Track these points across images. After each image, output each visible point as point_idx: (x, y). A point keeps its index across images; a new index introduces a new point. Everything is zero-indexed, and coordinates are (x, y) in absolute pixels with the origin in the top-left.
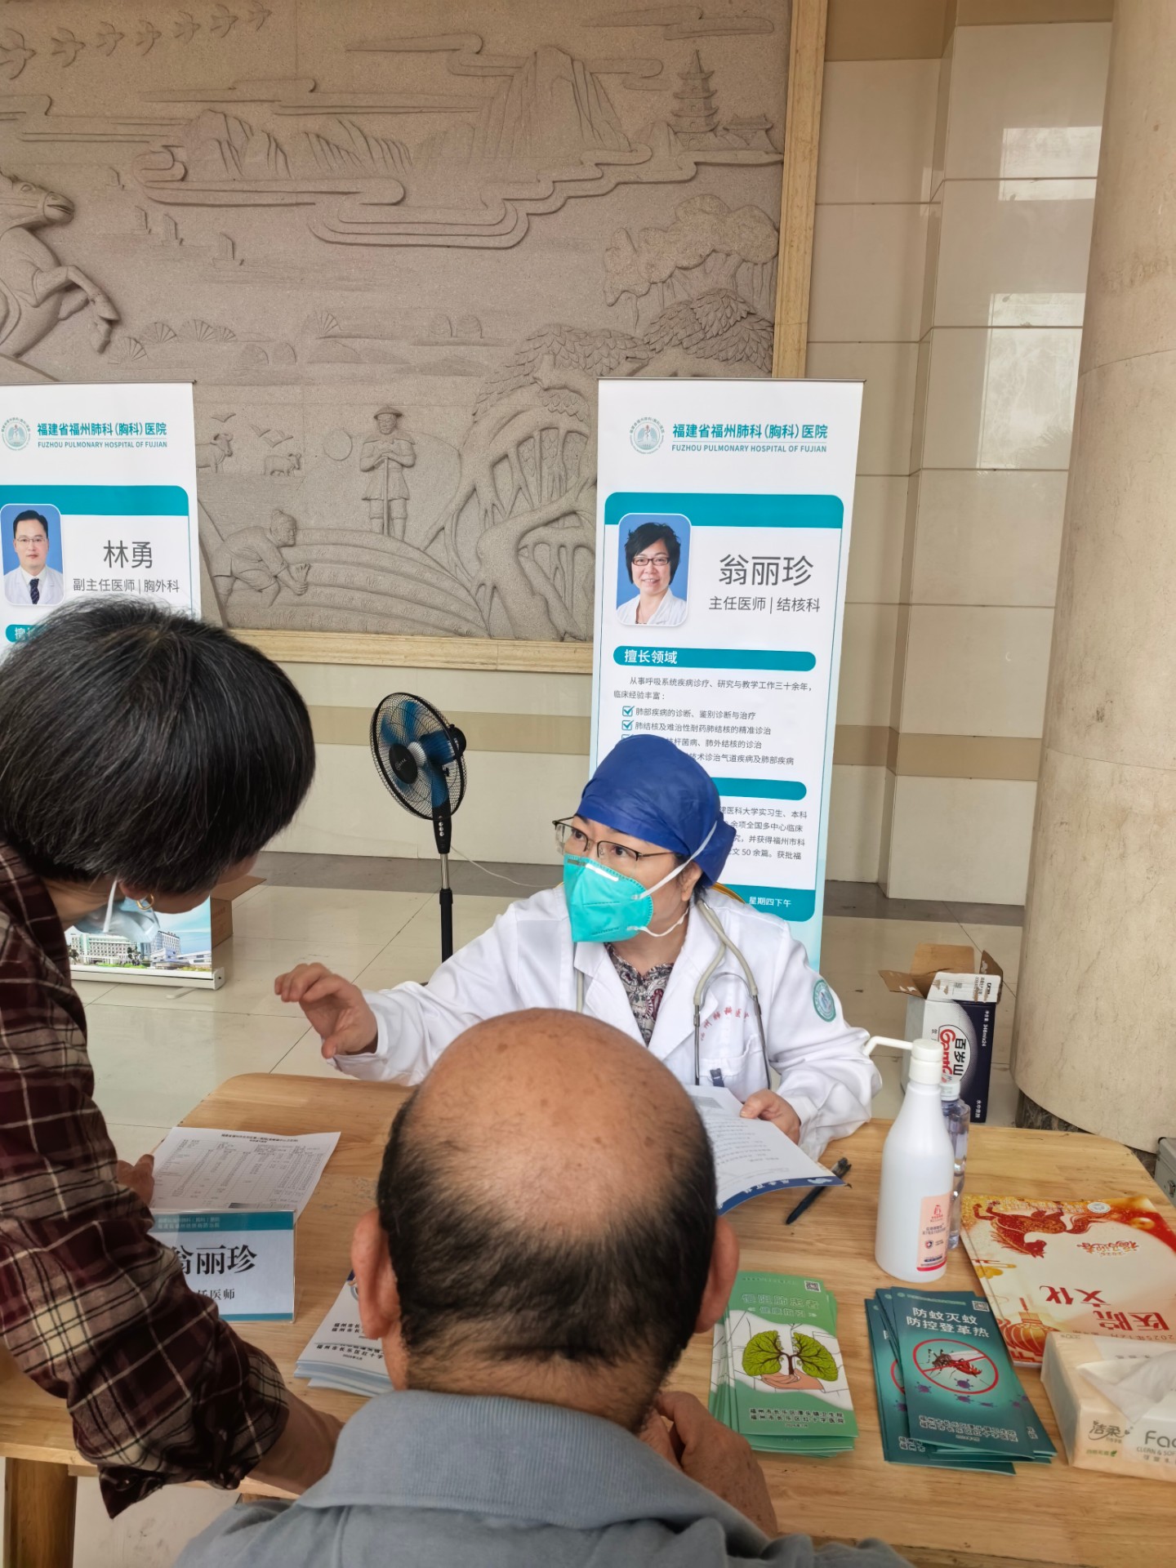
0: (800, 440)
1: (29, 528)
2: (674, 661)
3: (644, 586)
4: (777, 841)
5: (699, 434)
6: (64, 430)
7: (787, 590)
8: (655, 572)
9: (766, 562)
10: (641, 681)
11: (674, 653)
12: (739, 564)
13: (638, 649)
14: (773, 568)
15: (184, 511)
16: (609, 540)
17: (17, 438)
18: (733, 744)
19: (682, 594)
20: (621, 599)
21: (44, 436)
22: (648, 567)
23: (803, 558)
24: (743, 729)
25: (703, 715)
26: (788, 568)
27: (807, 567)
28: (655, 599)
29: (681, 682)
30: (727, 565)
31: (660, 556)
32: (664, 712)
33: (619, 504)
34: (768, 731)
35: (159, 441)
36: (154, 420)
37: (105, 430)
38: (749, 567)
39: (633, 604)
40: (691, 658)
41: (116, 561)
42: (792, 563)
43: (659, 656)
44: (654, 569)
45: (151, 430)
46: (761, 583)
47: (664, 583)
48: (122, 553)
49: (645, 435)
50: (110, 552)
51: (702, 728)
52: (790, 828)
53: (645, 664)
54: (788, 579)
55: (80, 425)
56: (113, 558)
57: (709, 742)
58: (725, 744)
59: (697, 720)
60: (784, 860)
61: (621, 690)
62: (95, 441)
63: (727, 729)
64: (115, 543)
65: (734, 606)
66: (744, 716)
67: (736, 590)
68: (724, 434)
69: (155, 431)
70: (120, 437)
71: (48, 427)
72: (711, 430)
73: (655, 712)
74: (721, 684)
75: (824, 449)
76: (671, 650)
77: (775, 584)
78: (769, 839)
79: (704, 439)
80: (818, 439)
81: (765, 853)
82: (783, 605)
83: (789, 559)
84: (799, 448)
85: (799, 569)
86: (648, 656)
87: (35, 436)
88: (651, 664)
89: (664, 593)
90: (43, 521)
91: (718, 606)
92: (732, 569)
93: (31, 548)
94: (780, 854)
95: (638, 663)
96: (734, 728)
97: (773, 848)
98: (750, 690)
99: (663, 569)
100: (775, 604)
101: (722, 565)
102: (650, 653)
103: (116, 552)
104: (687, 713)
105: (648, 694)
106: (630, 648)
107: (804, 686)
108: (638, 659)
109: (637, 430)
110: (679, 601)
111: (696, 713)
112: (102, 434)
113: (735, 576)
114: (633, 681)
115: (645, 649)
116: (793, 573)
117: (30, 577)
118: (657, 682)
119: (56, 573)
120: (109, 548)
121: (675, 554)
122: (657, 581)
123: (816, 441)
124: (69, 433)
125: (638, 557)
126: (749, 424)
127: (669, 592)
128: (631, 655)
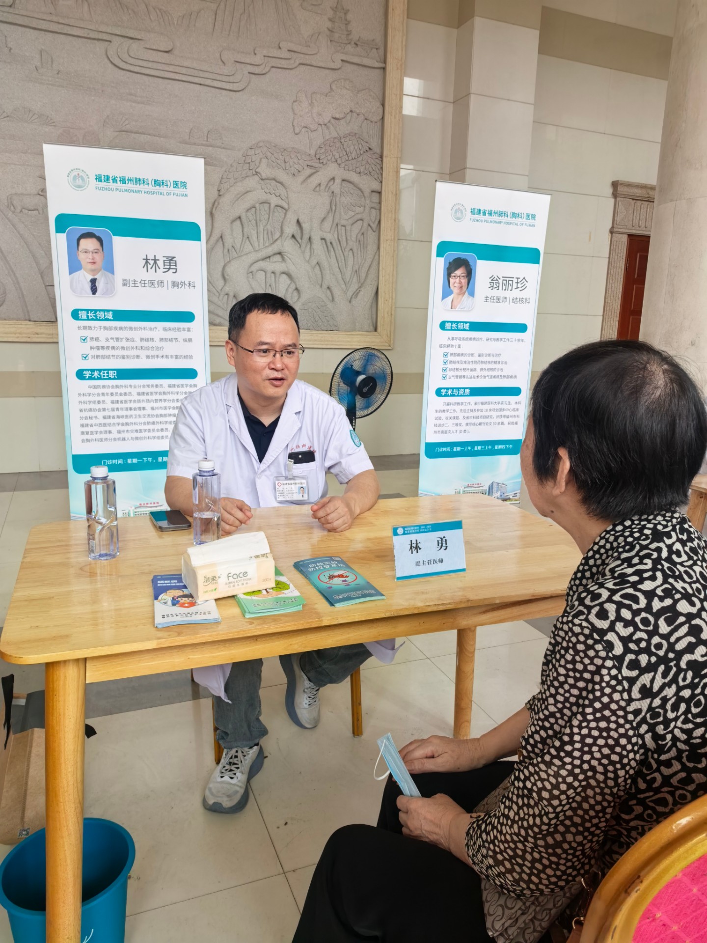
0: (524, 221)
1: (89, 244)
3: (455, 289)
4: (508, 417)
5: (482, 214)
6: (115, 180)
7: (516, 294)
8: (460, 283)
9: (508, 279)
10: (453, 339)
11: (468, 324)
12: (497, 280)
13: (451, 322)
14: (511, 282)
15: (198, 239)
16: (438, 266)
17: (79, 182)
18: (492, 369)
19: (472, 294)
20: (444, 296)
21: (100, 183)
22: (457, 280)
23: (524, 278)
24: (495, 362)
25: (479, 355)
26: (517, 283)
27: (525, 282)
28: (460, 296)
29: (471, 339)
30: (492, 280)
31: (463, 275)
32: (462, 355)
33: (443, 248)
34: (506, 363)
35: (182, 193)
36: (180, 179)
37: (144, 183)
38: (500, 281)
39: (450, 298)
40: (476, 326)
41: (151, 268)
42: (519, 280)
43: (461, 326)
44: (460, 281)
45: (177, 185)
46: (505, 290)
47: (464, 288)
48: (155, 263)
49: (458, 213)
50: (147, 262)
51: (479, 362)
52: (514, 410)
53: (455, 330)
54: (517, 288)
55: (127, 178)
56: (149, 266)
57: (481, 369)
58: (488, 370)
59: (477, 359)
60: (511, 426)
61: (443, 344)
62: (137, 189)
63: (489, 362)
64: (151, 257)
65: (495, 301)
66: (497, 355)
67: (495, 293)
69: (179, 186)
70: (155, 188)
71: (103, 177)
72: (487, 212)
73: (459, 355)
74: (487, 339)
75: (534, 226)
76: (466, 323)
77: (511, 290)
78: (504, 416)
79: (484, 217)
81: (502, 424)
82: (515, 300)
83: (518, 278)
85: (521, 283)
86: (456, 326)
87: (93, 183)
88: (458, 330)
89: (464, 294)
90: (100, 240)
92: (494, 282)
93: (91, 257)
94: (509, 423)
95: (452, 330)
96: (492, 362)
97: (506, 420)
98: (499, 343)
99: (464, 281)
100: (511, 300)
101: (490, 280)
102: (457, 324)
103: (152, 262)
104: (472, 355)
105: (456, 345)
106: (448, 322)
107: (522, 340)
108: (451, 327)
109: (454, 209)
110: (471, 298)
111: (476, 355)
112: (142, 185)
113: (495, 286)
114: (449, 339)
115: (455, 322)
116: (519, 285)
117: (90, 277)
118: (460, 339)
119: (110, 275)
120: (147, 260)
121: (470, 274)
122: (461, 287)
123: (531, 222)
124: (119, 182)
125: (453, 275)
126: (504, 211)
127: (467, 293)
128: (448, 325)
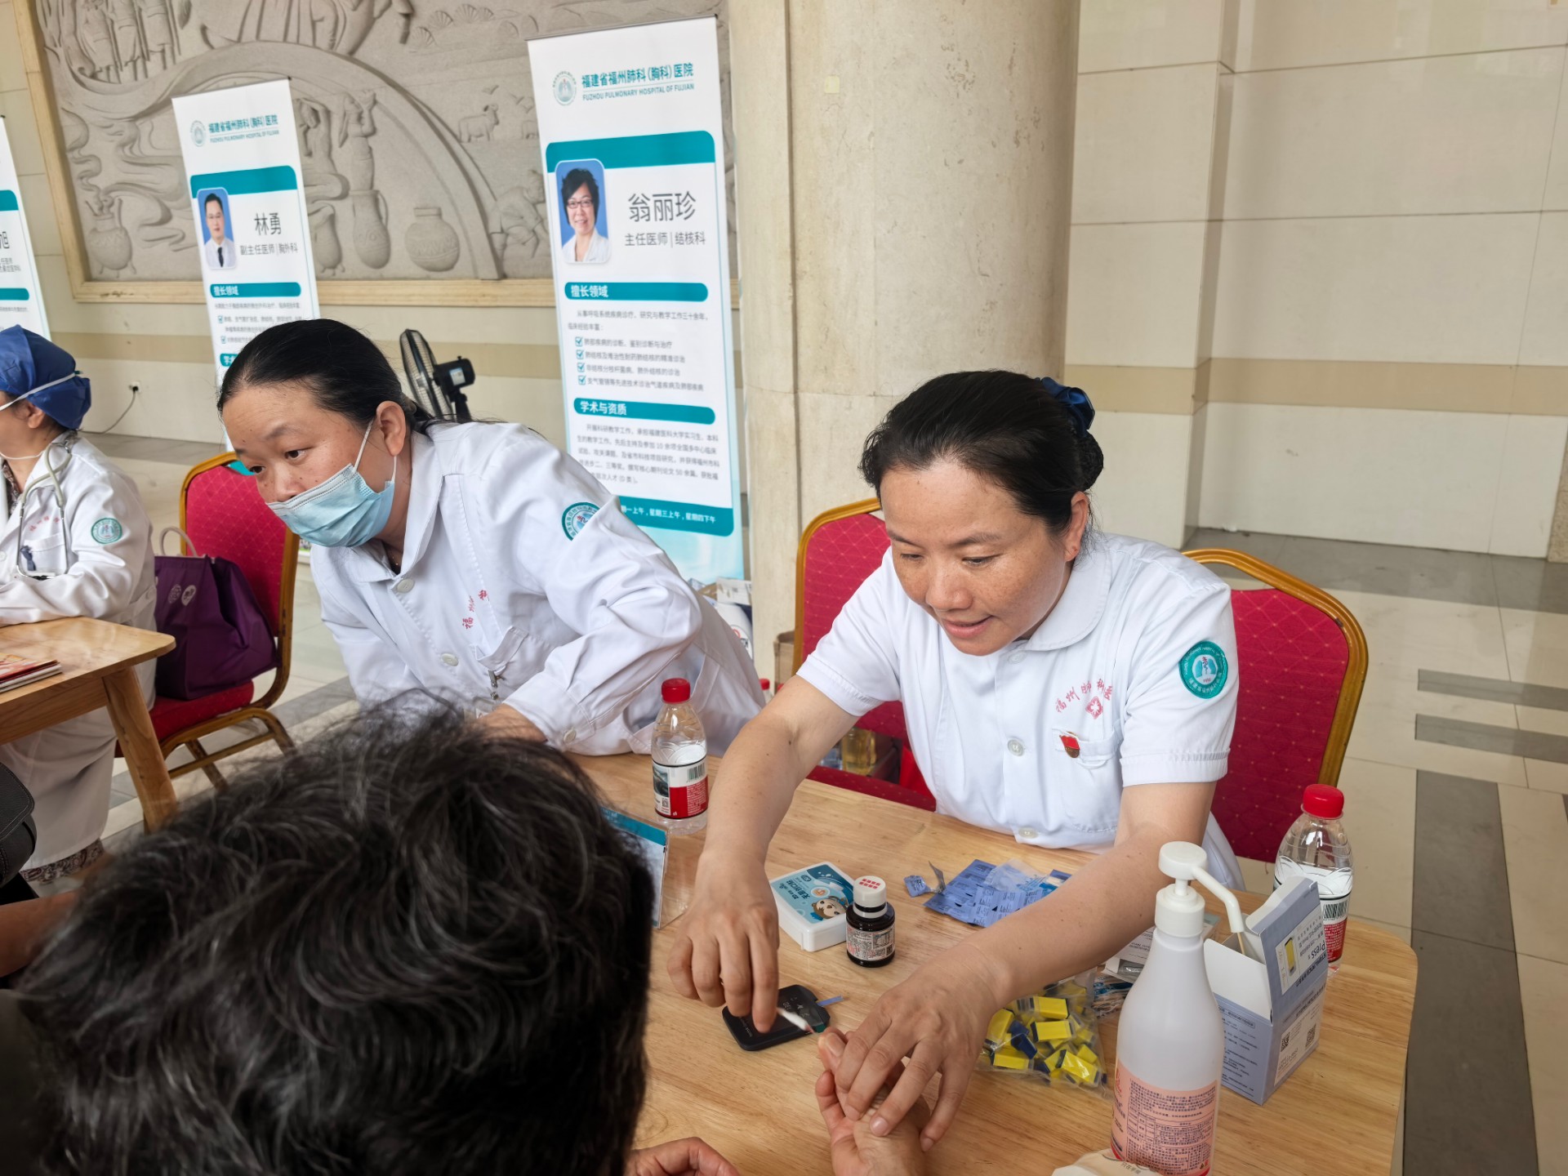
2: (606, 295)
68: (618, 80)
80: (686, 78)
84: (673, 87)
91: (632, 242)
